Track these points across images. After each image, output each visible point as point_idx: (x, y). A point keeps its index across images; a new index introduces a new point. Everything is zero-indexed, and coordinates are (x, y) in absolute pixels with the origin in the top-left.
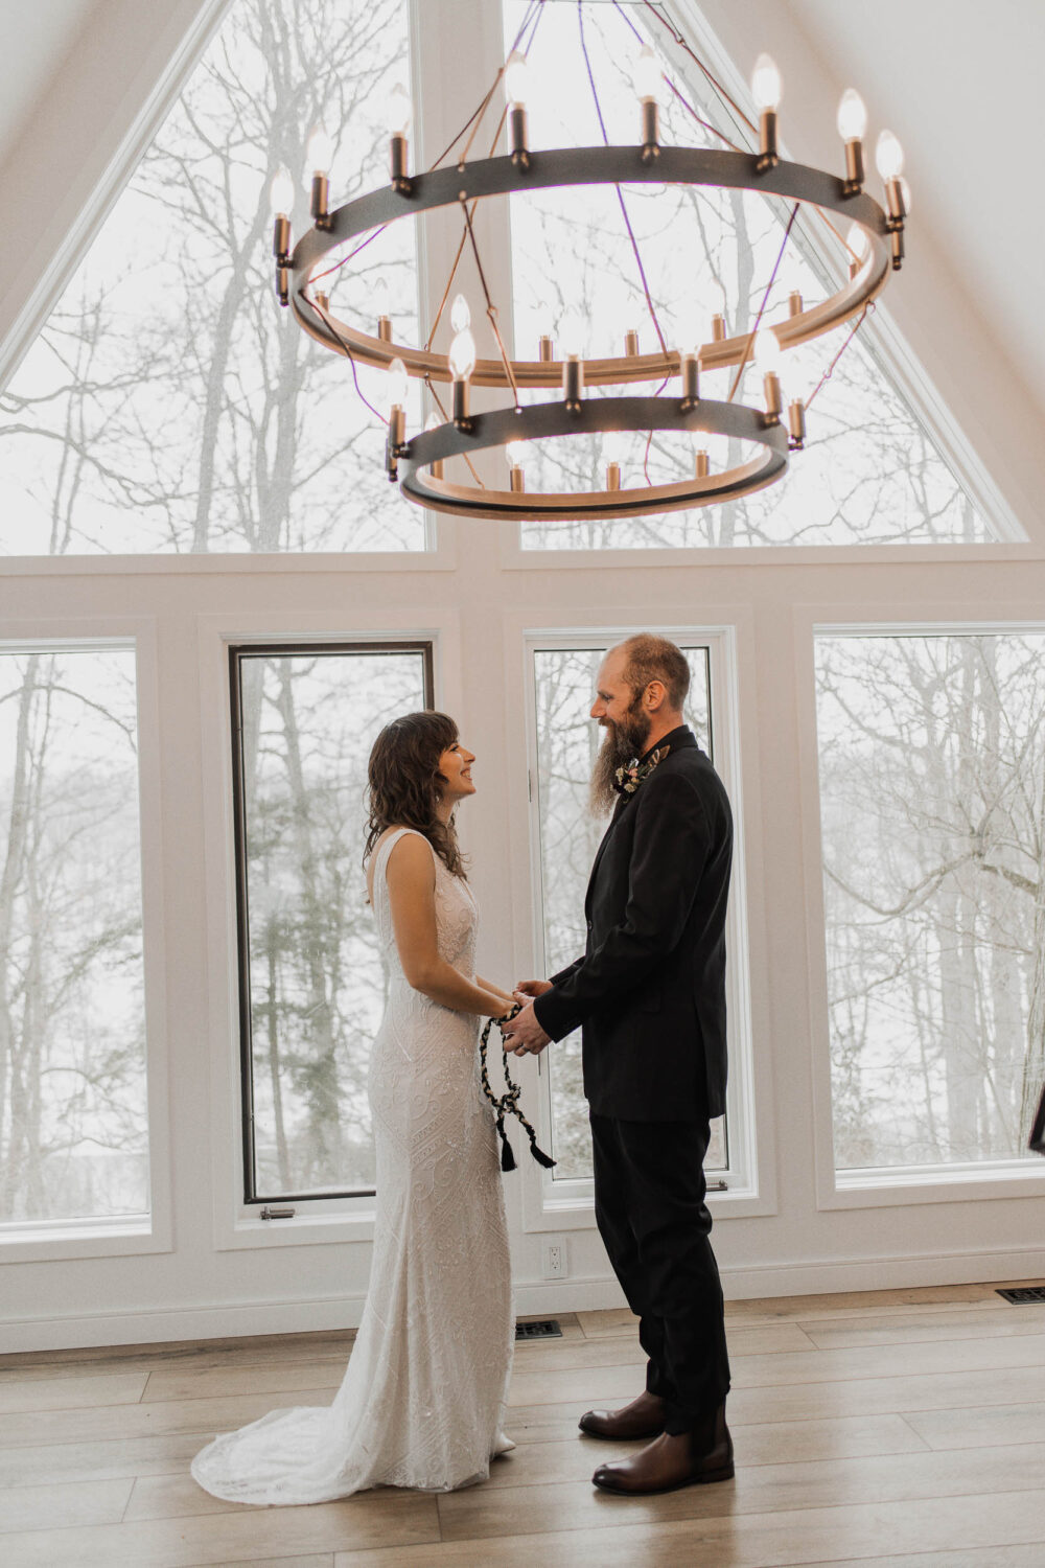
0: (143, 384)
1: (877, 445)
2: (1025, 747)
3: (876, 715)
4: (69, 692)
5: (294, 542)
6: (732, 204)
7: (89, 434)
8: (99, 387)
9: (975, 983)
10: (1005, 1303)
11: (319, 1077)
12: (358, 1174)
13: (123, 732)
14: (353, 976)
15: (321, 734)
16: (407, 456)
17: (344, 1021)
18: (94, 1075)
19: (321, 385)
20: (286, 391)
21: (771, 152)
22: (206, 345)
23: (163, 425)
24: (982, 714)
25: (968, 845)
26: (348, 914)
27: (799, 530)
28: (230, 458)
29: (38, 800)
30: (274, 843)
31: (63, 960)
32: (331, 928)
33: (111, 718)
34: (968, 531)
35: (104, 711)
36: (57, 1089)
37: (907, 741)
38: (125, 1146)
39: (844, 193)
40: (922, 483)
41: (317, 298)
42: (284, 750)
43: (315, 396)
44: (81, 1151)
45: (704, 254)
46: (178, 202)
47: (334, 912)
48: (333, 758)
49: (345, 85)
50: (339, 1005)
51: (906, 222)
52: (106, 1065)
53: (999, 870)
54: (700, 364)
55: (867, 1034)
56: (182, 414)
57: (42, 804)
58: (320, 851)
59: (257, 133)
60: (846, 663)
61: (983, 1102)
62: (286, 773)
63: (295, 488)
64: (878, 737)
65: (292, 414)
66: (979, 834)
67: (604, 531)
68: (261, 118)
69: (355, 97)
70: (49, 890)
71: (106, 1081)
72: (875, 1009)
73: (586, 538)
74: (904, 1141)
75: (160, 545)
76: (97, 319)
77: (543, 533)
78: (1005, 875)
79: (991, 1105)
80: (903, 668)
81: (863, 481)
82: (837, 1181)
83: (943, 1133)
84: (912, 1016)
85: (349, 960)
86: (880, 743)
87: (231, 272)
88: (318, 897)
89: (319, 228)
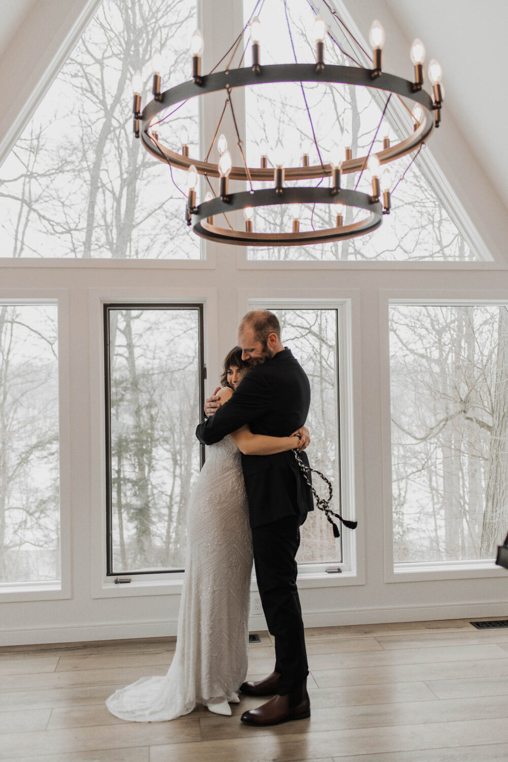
0: (60, 174)
1: (418, 212)
2: (487, 360)
3: (415, 343)
4: (23, 325)
5: (133, 253)
6: (350, 93)
7: (33, 199)
8: (39, 175)
9: (460, 473)
10: (474, 629)
11: (142, 514)
12: (159, 561)
13: (49, 344)
14: (159, 465)
15: (145, 347)
16: (196, 213)
17: (154, 487)
18: (31, 511)
19: (148, 177)
20: (130, 180)
21: (379, 68)
22: (91, 156)
23: (69, 195)
24: (466, 344)
25: (459, 407)
26: (157, 434)
27: (379, 253)
28: (102, 211)
29: (6, 377)
30: (121, 400)
31: (17, 456)
32: (148, 441)
33: (43, 338)
34: (462, 255)
35: (39, 334)
36: (13, 517)
37: (429, 356)
38: (46, 546)
39: (414, 89)
40: (440, 231)
41: (153, 134)
42: (127, 355)
43: (145, 182)
44: (24, 547)
45: (336, 118)
46: (79, 85)
47: (149, 434)
48: (150, 359)
49: (162, 29)
50: (151, 479)
51: (442, 104)
52: (37, 507)
53: (474, 420)
54: (341, 171)
55: (407, 497)
56: (80, 189)
57: (8, 379)
58: (143, 404)
59: (119, 52)
60: (401, 317)
61: (462, 531)
62: (127, 366)
63: (134, 227)
64: (416, 354)
65: (134, 190)
66: (465, 402)
67: (286, 251)
68: (121, 45)
69: (168, 36)
70: (10, 420)
71: (37, 515)
72: (411, 485)
73: (276, 254)
74: (424, 548)
75: (67, 254)
76: (38, 142)
77: (256, 252)
78: (477, 422)
79: (466, 532)
80: (429, 320)
81: (411, 230)
82: (395, 569)
83: (442, 546)
84: (429, 488)
85: (157, 457)
86: (416, 357)
87: (104, 120)
88: (142, 426)
89: (156, 100)
